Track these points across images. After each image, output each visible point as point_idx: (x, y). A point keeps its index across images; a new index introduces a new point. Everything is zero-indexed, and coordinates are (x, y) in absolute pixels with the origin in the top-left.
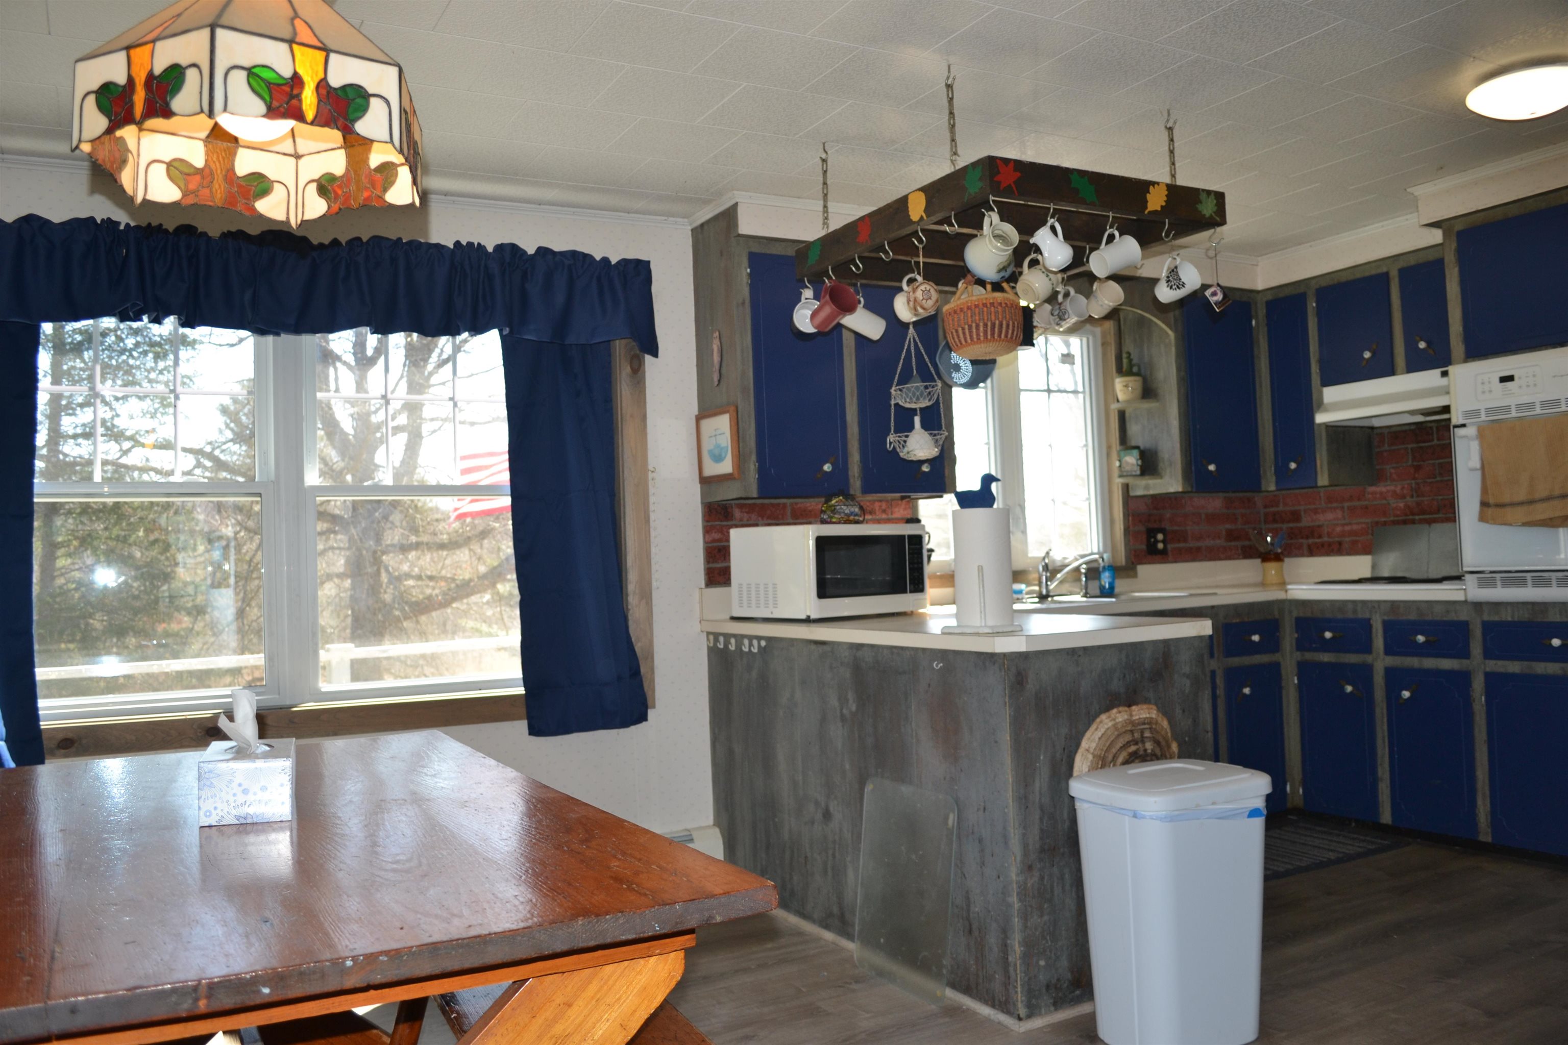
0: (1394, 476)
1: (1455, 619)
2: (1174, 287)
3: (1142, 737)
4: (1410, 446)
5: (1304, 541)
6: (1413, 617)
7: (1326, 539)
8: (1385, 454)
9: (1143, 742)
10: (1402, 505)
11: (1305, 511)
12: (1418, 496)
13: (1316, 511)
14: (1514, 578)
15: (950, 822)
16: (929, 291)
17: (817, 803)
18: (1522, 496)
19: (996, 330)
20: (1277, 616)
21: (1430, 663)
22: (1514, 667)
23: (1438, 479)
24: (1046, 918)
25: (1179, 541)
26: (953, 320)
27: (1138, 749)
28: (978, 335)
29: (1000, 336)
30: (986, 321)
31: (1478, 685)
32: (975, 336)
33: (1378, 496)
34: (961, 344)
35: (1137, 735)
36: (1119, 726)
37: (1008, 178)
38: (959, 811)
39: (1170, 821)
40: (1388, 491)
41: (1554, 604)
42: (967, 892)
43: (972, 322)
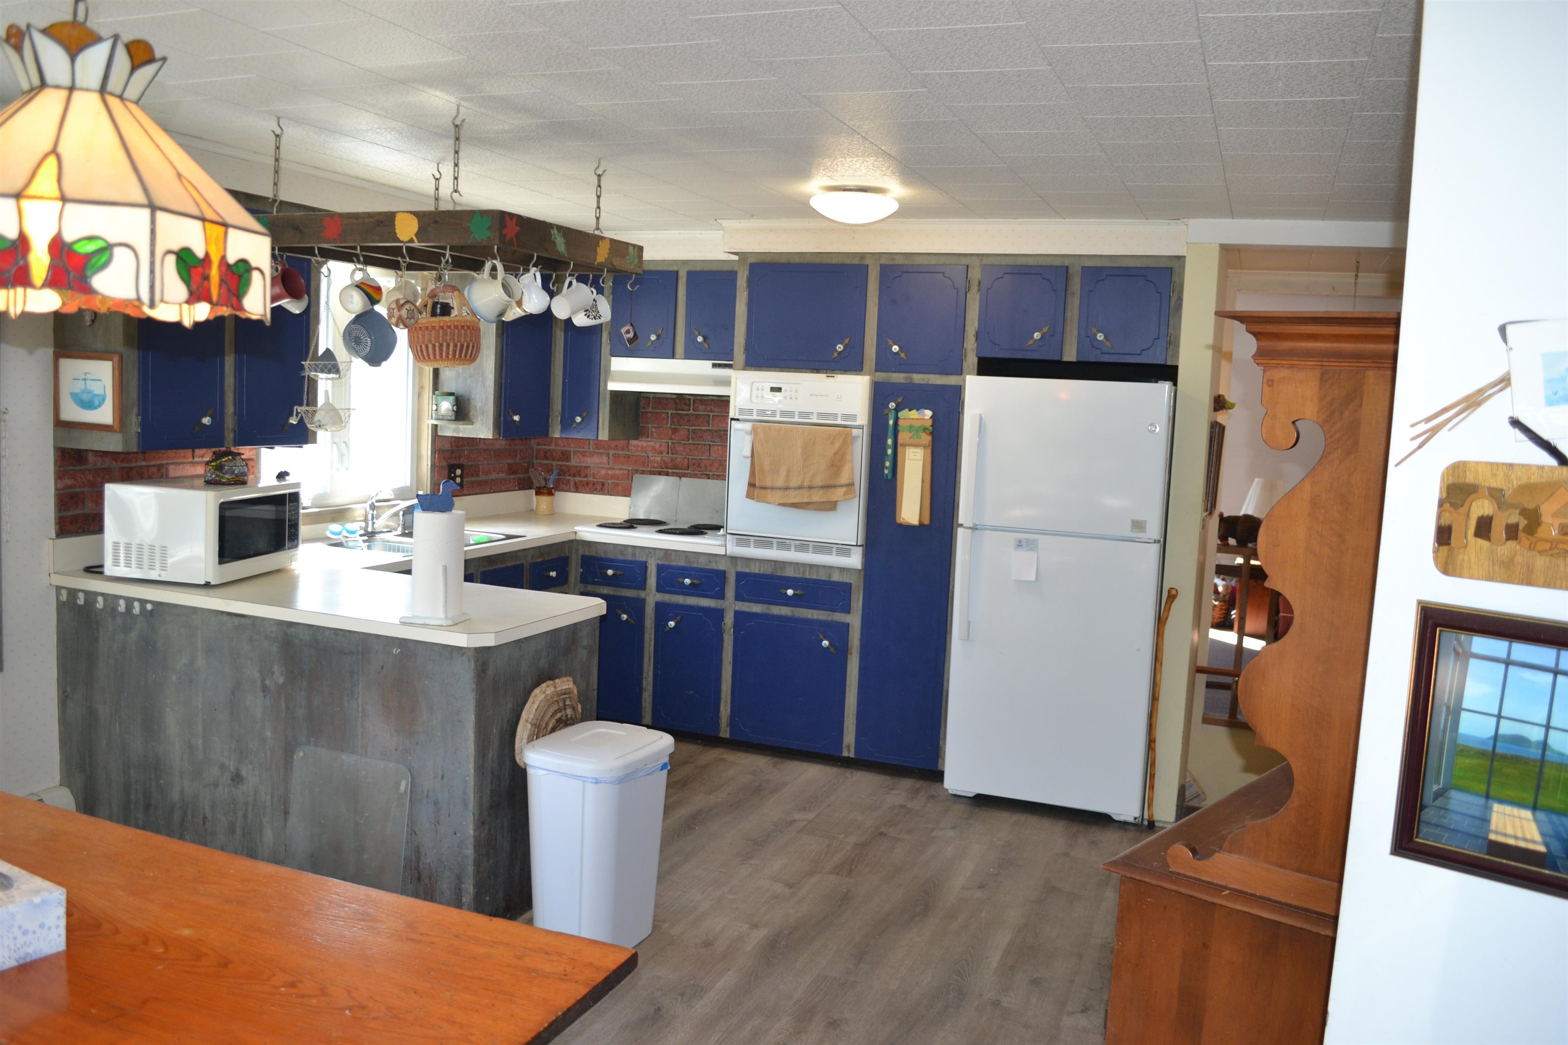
0: (655, 434)
1: (715, 568)
2: (591, 317)
3: (564, 705)
4: (670, 412)
5: (572, 479)
6: (682, 563)
7: (591, 479)
8: (649, 415)
9: (565, 709)
10: (659, 459)
11: (574, 452)
12: (672, 454)
13: (584, 454)
14: (764, 541)
15: (402, 787)
16: (413, 311)
17: (223, 767)
18: (780, 482)
19: (464, 351)
20: (567, 554)
21: (692, 601)
22: (756, 608)
23: (691, 442)
24: (491, 861)
25: (472, 476)
26: (424, 336)
27: (562, 716)
28: (448, 353)
29: (466, 356)
30: (456, 342)
31: (729, 620)
32: (444, 354)
33: (639, 449)
34: (429, 358)
35: (561, 704)
36: (549, 697)
37: (511, 231)
38: (413, 778)
39: (619, 783)
40: (649, 446)
41: (790, 563)
42: (418, 847)
43: (443, 341)
